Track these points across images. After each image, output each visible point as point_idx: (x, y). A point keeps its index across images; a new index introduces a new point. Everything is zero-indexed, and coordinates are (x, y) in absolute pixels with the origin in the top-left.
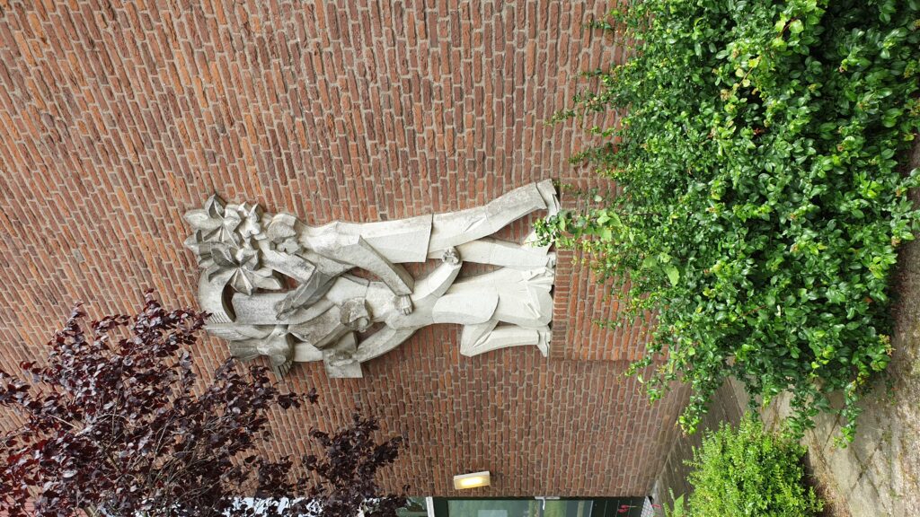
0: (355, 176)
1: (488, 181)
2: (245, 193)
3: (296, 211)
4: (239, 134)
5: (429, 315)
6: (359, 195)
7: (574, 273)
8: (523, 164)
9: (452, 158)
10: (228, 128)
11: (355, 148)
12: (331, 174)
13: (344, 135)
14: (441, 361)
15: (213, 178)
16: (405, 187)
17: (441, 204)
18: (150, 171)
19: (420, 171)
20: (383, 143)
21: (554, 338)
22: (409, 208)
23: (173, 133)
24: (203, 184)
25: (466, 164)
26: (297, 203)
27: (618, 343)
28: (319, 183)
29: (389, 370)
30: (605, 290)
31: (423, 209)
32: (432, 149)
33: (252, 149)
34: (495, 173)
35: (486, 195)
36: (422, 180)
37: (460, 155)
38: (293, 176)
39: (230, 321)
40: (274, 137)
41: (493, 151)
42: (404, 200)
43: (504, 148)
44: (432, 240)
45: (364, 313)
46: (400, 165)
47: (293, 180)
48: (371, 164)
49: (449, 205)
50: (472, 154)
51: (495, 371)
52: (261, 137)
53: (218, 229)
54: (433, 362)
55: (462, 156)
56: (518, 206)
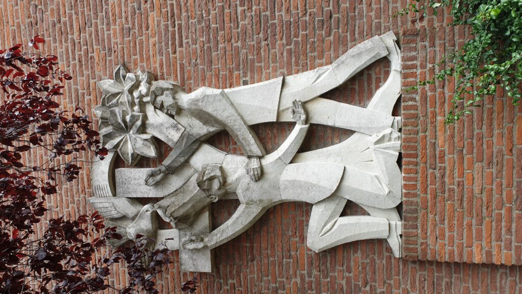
0: (226, 42)
1: (334, 40)
2: (145, 64)
3: (179, 81)
4: (149, 10)
6: (228, 62)
8: (365, 20)
9: (304, 18)
10: (143, 6)
11: (229, 14)
12: (209, 42)
13: (222, 4)
15: (125, 51)
16: (265, 51)
17: (294, 67)
18: (86, 47)
19: (278, 33)
20: (250, 8)
22: (266, 73)
23: (106, 13)
24: (117, 56)
25: (316, 23)
26: (180, 71)
28: (199, 51)
31: (278, 73)
32: (288, 10)
33: (156, 22)
34: (340, 31)
35: (332, 56)
36: (279, 42)
37: (310, 15)
38: (181, 45)
40: (172, 10)
41: (339, 8)
42: (263, 64)
43: (348, 6)
44: (283, 94)
46: (262, 29)
47: (181, 49)
48: (239, 30)
49: (301, 67)
50: (321, 13)
52: (163, 10)
55: (312, 16)
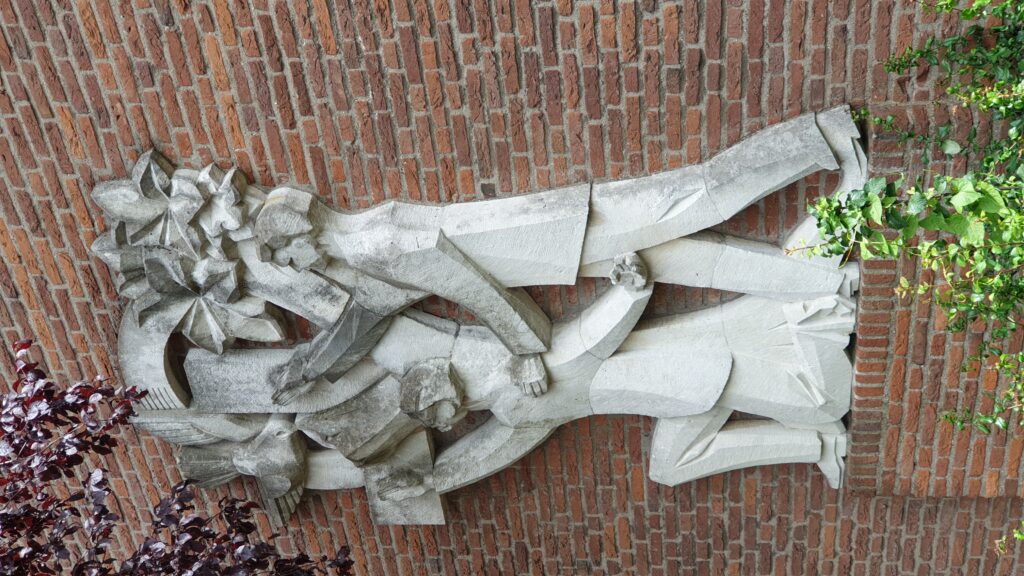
0: (431, 108)
1: (709, 111)
2: (211, 147)
3: (314, 183)
4: (199, 28)
5: (584, 397)
6: (438, 147)
7: (899, 308)
8: (786, 74)
9: (633, 65)
10: (177, 16)
11: (432, 49)
12: (383, 104)
13: (409, 24)
14: (607, 494)
15: (148, 117)
16: (534, 128)
17: (609, 163)
18: (25, 103)
19: (566, 93)
20: (489, 37)
21: (854, 449)
22: (540, 172)
23: (69, 27)
24: (129, 129)
25: (663, 76)
26: (314, 165)
27: (998, 460)
28: (358, 124)
29: (500, 510)
30: (967, 344)
31: (571, 172)
32: (590, 47)
33: (225, 56)
34: (725, 93)
35: (704, 143)
36: (568, 111)
37: (648, 58)
38: (307, 110)
39: (179, 404)
40: (269, 31)
41: (722, 46)
42: (530, 155)
43: (745, 43)
44: (591, 237)
45: (449, 391)
46: (524, 83)
47: (307, 118)
48: (463, 82)
49: (627, 163)
50: (675, 55)
51: (725, 516)
52: (243, 31)
53: (157, 220)
54: (591, 495)
55: (654, 60)
56: (776, 163)
